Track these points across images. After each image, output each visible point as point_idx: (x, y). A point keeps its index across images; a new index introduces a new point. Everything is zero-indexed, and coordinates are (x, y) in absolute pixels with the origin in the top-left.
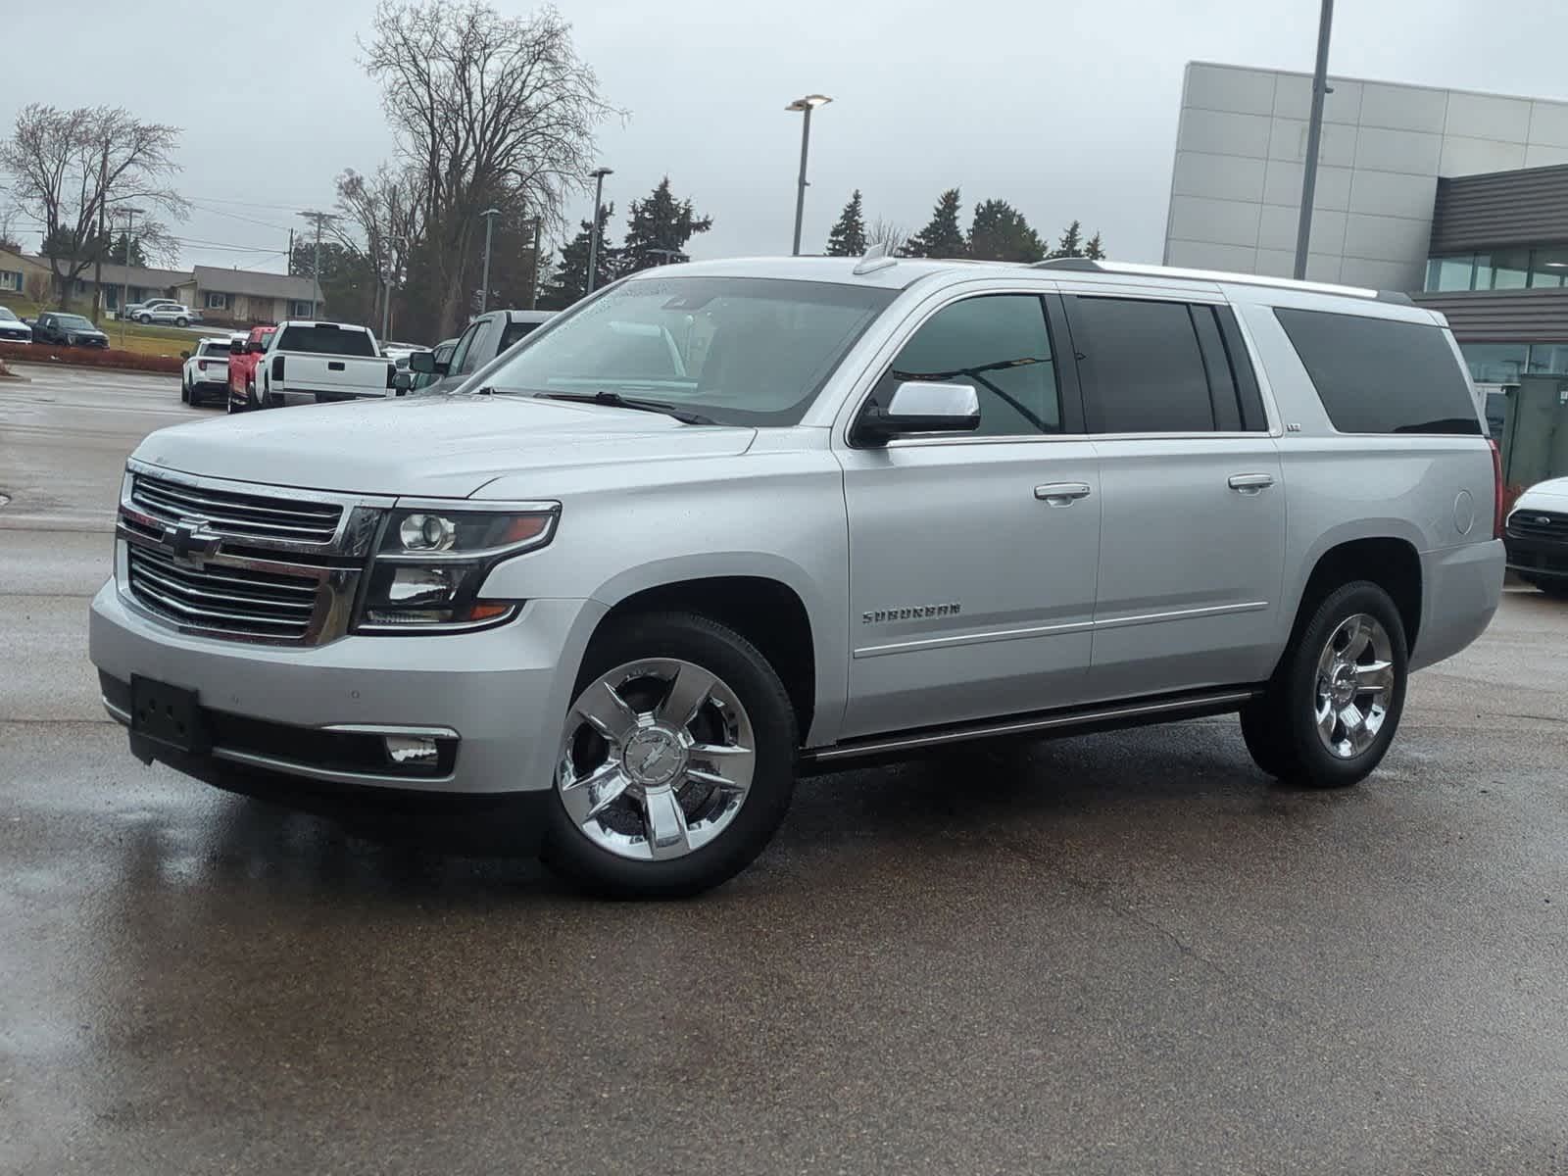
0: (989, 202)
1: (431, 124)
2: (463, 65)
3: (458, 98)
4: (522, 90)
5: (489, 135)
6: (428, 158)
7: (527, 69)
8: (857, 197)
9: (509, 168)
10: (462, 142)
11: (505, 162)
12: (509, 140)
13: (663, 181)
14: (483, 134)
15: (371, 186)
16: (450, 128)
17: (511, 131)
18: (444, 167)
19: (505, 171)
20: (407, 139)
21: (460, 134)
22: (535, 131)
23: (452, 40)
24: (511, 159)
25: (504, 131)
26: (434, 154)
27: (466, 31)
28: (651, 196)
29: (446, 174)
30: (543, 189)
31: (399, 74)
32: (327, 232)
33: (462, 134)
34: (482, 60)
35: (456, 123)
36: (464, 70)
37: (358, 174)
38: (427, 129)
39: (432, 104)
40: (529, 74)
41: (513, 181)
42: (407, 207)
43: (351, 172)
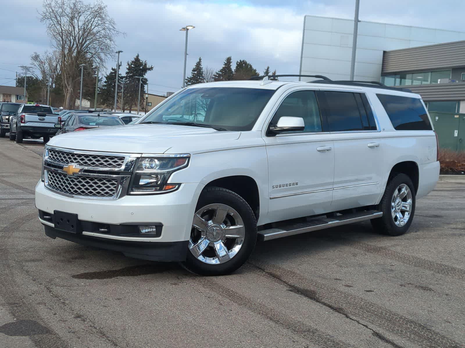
0: (240, 61)
1: (62, 38)
2: (72, 19)
3: (70, 29)
4: (91, 27)
5: (81, 41)
6: (61, 48)
7: (93, 19)
8: (200, 59)
9: (88, 51)
10: (72, 43)
11: (86, 50)
12: (88, 42)
13: (137, 55)
14: (79, 41)
15: (42, 57)
16: (68, 39)
17: (88, 40)
18: (66, 52)
19: (87, 52)
20: (54, 42)
21: (71, 41)
22: (96, 39)
23: (68, 11)
24: (88, 49)
25: (86, 39)
26: (63, 48)
27: (73, 8)
28: (133, 60)
29: (67, 54)
30: (99, 58)
31: (51, 22)
32: (29, 72)
33: (72, 41)
34: (78, 17)
35: (70, 37)
36: (72, 20)
37: (38, 54)
38: (61, 39)
39: (62, 31)
40: (93, 21)
41: (89, 56)
42: (54, 64)
43: (35, 53)
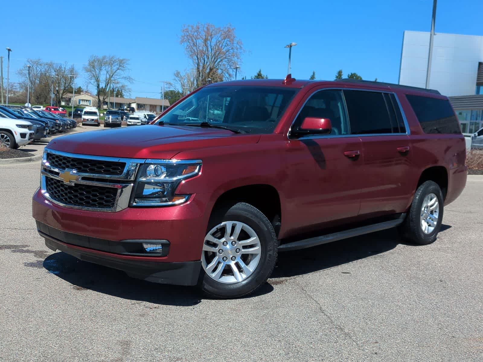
0: (352, 74)
1: (197, 57)
2: (206, 40)
3: (205, 50)
4: (222, 47)
5: (213, 59)
6: (197, 66)
7: (223, 40)
8: (314, 73)
9: (219, 68)
10: (206, 62)
11: (218, 66)
12: (219, 60)
13: (259, 71)
14: (212, 59)
15: (182, 74)
16: (202, 58)
17: (219, 58)
18: (201, 68)
19: (218, 69)
20: (191, 61)
21: (205, 59)
22: (226, 58)
23: (203, 34)
24: (219, 66)
25: (217, 58)
26: (198, 65)
27: (206, 31)
28: (256, 75)
29: (202, 70)
30: (228, 73)
31: (189, 44)
32: (171, 87)
33: (206, 59)
34: (210, 39)
35: (204, 56)
36: (206, 42)
37: (179, 71)
38: (197, 58)
39: (197, 51)
40: (224, 42)
41: (219, 71)
42: (192, 80)
43: (177, 71)
